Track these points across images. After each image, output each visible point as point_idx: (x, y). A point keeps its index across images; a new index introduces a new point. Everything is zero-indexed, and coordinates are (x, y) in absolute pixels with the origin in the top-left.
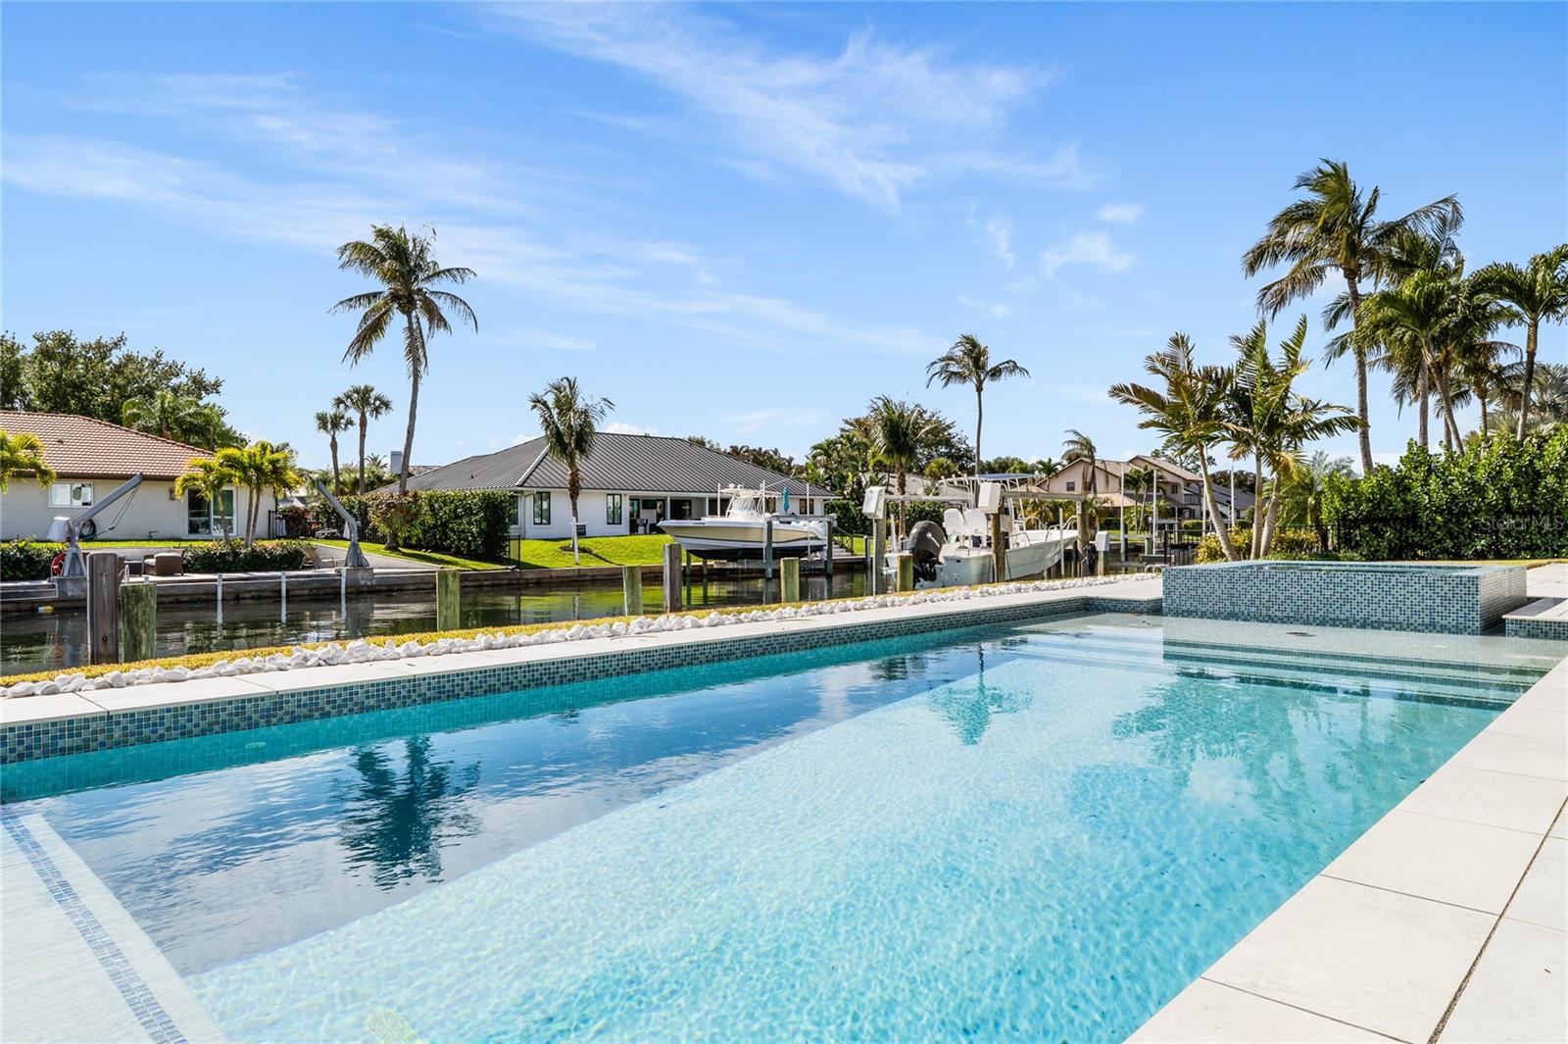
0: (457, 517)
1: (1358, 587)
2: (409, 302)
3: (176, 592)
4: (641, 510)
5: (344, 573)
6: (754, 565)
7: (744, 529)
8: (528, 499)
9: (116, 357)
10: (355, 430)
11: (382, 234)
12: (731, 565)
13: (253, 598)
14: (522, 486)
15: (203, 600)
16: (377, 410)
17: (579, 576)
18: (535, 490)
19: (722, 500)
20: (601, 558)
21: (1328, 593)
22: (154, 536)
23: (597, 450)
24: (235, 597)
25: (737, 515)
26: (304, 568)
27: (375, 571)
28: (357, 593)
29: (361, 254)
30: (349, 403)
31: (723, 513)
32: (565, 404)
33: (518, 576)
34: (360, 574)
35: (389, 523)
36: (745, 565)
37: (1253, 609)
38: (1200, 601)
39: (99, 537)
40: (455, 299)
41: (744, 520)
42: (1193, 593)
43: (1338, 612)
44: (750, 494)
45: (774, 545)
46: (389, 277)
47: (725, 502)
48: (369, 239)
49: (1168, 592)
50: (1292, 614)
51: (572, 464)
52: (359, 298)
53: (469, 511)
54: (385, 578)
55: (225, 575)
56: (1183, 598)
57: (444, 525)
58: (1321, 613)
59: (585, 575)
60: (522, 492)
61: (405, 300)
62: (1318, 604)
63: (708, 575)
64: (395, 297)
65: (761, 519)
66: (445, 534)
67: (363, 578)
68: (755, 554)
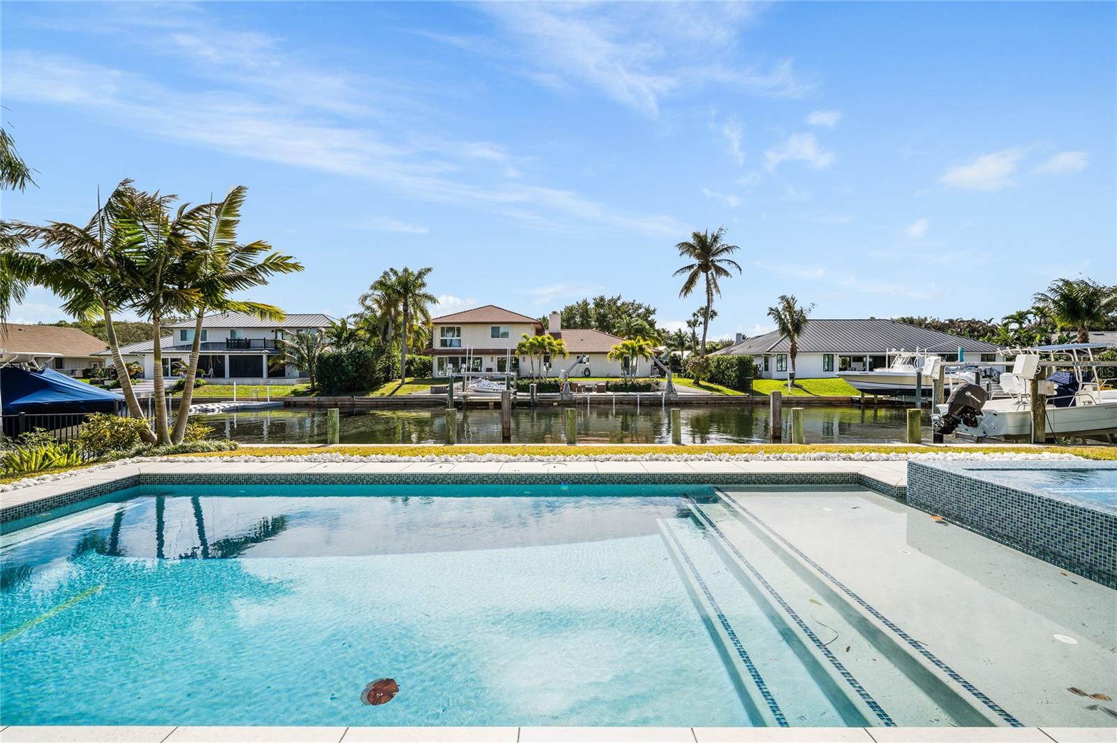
0: (728, 368)
1: (1084, 525)
2: (706, 267)
3: (599, 399)
4: (852, 363)
5: (664, 395)
6: (909, 399)
7: (902, 377)
8: (773, 358)
9: (619, 304)
10: (702, 326)
11: (696, 236)
12: (894, 399)
13: (627, 404)
14: (769, 351)
15: (608, 402)
16: (712, 316)
17: (788, 400)
18: (777, 354)
19: (889, 357)
20: (806, 391)
21: (1049, 523)
22: (610, 375)
23: (807, 330)
24: (620, 402)
25: (898, 368)
26: (652, 391)
27: (678, 393)
28: (670, 404)
29: (686, 247)
30: (699, 315)
31: (889, 367)
32: (789, 307)
33: (751, 399)
34: (671, 395)
35: (694, 371)
36: (903, 399)
37: (976, 518)
38: (934, 498)
39: (591, 375)
40: (730, 262)
41: (902, 371)
42: (929, 489)
43: (1059, 547)
44: (908, 355)
45: (922, 387)
46: (698, 256)
47: (891, 358)
48: (691, 241)
49: (911, 483)
50: (1011, 535)
51: (792, 340)
52: (685, 268)
53: (732, 366)
54: (683, 398)
55: (616, 394)
56: (922, 491)
57: (723, 372)
58: (1041, 542)
59: (792, 400)
60: (770, 355)
61: (705, 267)
62: (1038, 531)
63: (878, 404)
64: (700, 266)
65: (912, 371)
66: (724, 376)
67: (672, 397)
68: (911, 393)
